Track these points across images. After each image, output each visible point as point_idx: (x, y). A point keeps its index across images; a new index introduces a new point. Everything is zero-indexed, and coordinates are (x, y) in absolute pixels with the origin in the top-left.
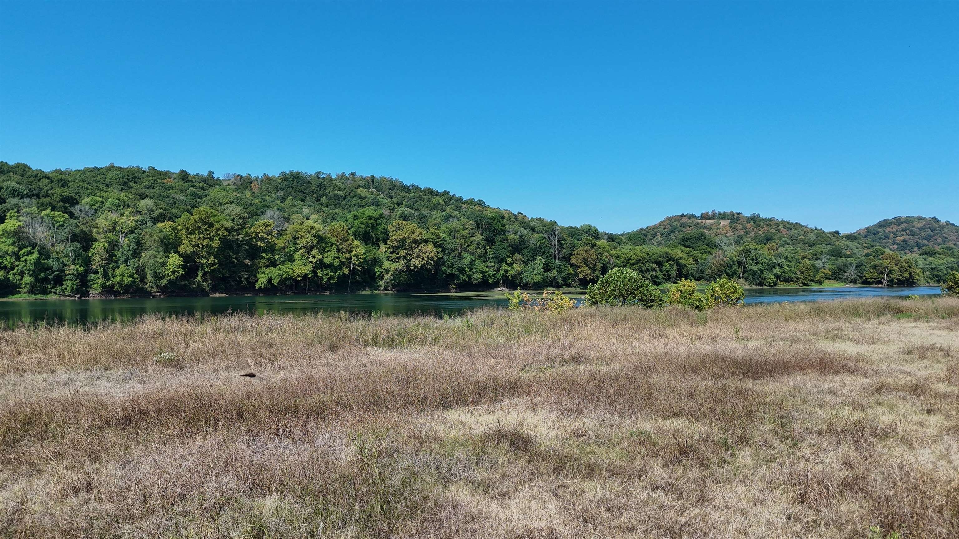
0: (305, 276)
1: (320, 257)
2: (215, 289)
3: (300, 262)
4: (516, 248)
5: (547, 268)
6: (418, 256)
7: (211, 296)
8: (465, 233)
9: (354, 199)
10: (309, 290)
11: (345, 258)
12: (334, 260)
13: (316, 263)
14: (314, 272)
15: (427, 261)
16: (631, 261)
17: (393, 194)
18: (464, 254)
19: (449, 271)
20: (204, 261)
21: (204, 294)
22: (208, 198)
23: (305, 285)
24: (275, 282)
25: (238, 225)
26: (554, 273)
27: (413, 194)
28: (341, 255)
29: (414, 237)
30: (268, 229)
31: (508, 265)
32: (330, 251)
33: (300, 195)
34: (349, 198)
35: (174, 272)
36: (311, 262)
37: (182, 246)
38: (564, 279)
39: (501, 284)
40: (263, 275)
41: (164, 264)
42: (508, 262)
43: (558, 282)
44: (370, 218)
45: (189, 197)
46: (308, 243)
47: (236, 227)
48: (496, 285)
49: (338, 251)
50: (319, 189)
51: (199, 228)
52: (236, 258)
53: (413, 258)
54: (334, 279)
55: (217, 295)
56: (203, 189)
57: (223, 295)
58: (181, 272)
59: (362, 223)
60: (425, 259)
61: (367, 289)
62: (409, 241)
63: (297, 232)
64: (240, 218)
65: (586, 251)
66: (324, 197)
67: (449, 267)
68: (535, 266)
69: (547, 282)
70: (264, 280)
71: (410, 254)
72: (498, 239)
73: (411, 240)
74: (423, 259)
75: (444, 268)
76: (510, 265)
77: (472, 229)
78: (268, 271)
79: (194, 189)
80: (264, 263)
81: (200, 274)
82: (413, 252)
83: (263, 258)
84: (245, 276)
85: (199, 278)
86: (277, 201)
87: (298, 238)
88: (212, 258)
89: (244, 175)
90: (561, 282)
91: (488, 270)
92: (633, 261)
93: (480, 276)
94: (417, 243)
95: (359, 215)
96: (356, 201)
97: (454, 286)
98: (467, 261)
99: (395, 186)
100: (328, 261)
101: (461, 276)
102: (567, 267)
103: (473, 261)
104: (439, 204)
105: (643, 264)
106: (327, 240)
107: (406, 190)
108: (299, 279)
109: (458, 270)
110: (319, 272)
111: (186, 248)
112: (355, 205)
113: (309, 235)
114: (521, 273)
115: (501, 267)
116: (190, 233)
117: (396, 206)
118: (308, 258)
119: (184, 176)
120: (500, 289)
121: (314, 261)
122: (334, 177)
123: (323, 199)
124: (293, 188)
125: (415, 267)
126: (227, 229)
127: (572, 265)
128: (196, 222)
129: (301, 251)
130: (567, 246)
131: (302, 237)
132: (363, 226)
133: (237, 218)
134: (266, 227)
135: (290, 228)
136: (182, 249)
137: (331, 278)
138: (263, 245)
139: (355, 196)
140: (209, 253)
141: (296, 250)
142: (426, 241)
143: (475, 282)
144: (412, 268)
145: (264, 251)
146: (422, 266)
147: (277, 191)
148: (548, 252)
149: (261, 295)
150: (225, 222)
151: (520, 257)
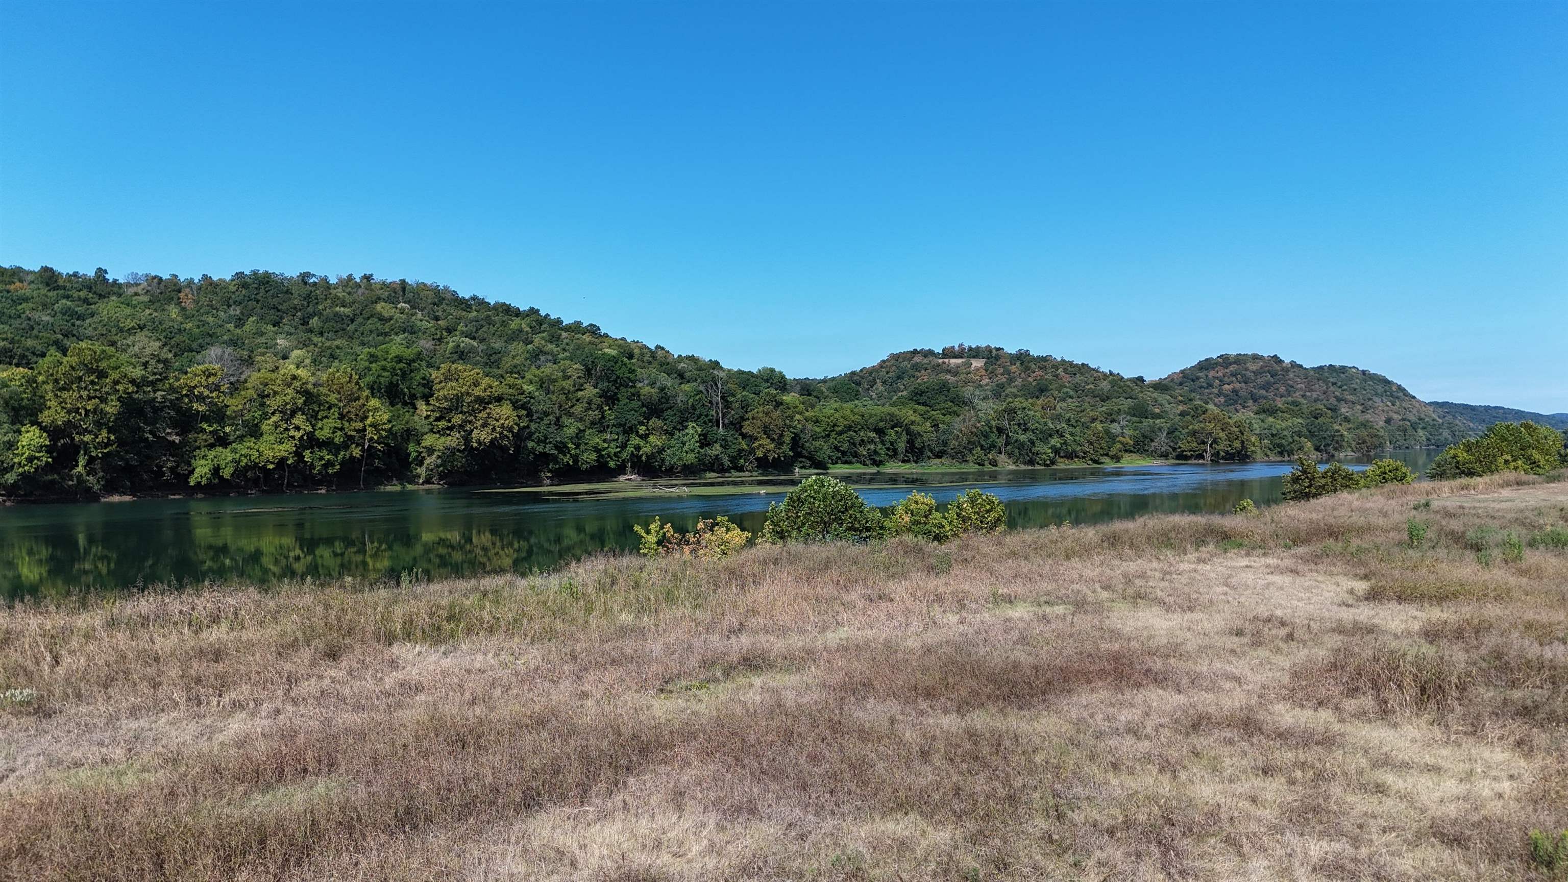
0: (282, 462)
1: (310, 429)
2: (111, 487)
3: (272, 438)
4: (654, 409)
5: (705, 441)
6: (485, 425)
7: (103, 500)
8: (567, 384)
9: (370, 321)
10: (290, 485)
11: (355, 430)
12: (334, 433)
13: (301, 438)
14: (298, 454)
15: (501, 433)
16: (836, 428)
17: (440, 314)
18: (566, 420)
19: (540, 449)
20: (87, 438)
21: (91, 496)
22: (96, 319)
23: (282, 477)
24: (227, 473)
25: (155, 374)
26: (716, 449)
27: (475, 313)
28: (346, 424)
29: (477, 392)
30: (211, 380)
31: (641, 437)
32: (326, 417)
33: (272, 315)
34: (360, 320)
35: (30, 459)
36: (293, 437)
37: (46, 413)
38: (733, 459)
39: (629, 469)
40: (203, 462)
41: (11, 446)
42: (641, 432)
43: (722, 464)
44: (399, 359)
45: (59, 316)
46: (287, 404)
47: (151, 378)
48: (621, 470)
49: (342, 417)
50: (305, 303)
51: (80, 379)
52: (151, 432)
53: (476, 428)
54: (333, 465)
55: (116, 498)
56: (86, 301)
57: (127, 498)
58: (45, 459)
59: (384, 369)
60: (498, 429)
61: (395, 482)
62: (468, 399)
63: (266, 385)
64: (159, 361)
65: (767, 414)
66: (316, 318)
67: (539, 442)
68: (685, 439)
69: (704, 464)
70: (206, 470)
71: (470, 422)
72: (624, 393)
73: (473, 398)
74: (494, 429)
75: (530, 444)
76: (645, 437)
77: (579, 377)
78: (212, 454)
79: (69, 303)
80: (206, 440)
81: (82, 462)
82: (476, 417)
83: (203, 430)
84: (169, 465)
85: (80, 469)
86: (228, 325)
87: (268, 396)
88: (104, 433)
89: (165, 276)
90: (726, 462)
91: (606, 445)
92: (840, 429)
93: (594, 456)
94: (483, 402)
95: (379, 354)
96: (371, 324)
97: (549, 475)
98: (570, 431)
99: (444, 299)
100: (323, 433)
101: (561, 456)
102: (736, 439)
103: (580, 431)
104: (521, 331)
105: (855, 432)
106: (322, 398)
107: (463, 306)
108: (271, 467)
109: (556, 447)
110: (307, 455)
111: (53, 414)
112: (371, 332)
113: (289, 391)
114: (661, 450)
115: (628, 440)
116: (63, 389)
117: (445, 334)
118: (287, 429)
119: (49, 277)
120: (626, 477)
121: (298, 435)
122: (333, 280)
123: (314, 322)
124: (258, 302)
125: (479, 443)
126: (133, 382)
127: (744, 436)
128: (73, 368)
129: (274, 419)
130: (737, 405)
131: (275, 393)
132: (386, 374)
133: (153, 362)
134: (208, 377)
135: (254, 378)
136: (45, 417)
137: (329, 464)
138: (202, 408)
139: (372, 316)
140: (99, 425)
141: (265, 416)
142: (499, 399)
143: (585, 466)
144: (475, 445)
145: (205, 418)
146: (492, 442)
147: (229, 306)
148: (707, 416)
149: (200, 496)
150: (130, 368)
151: (660, 423)
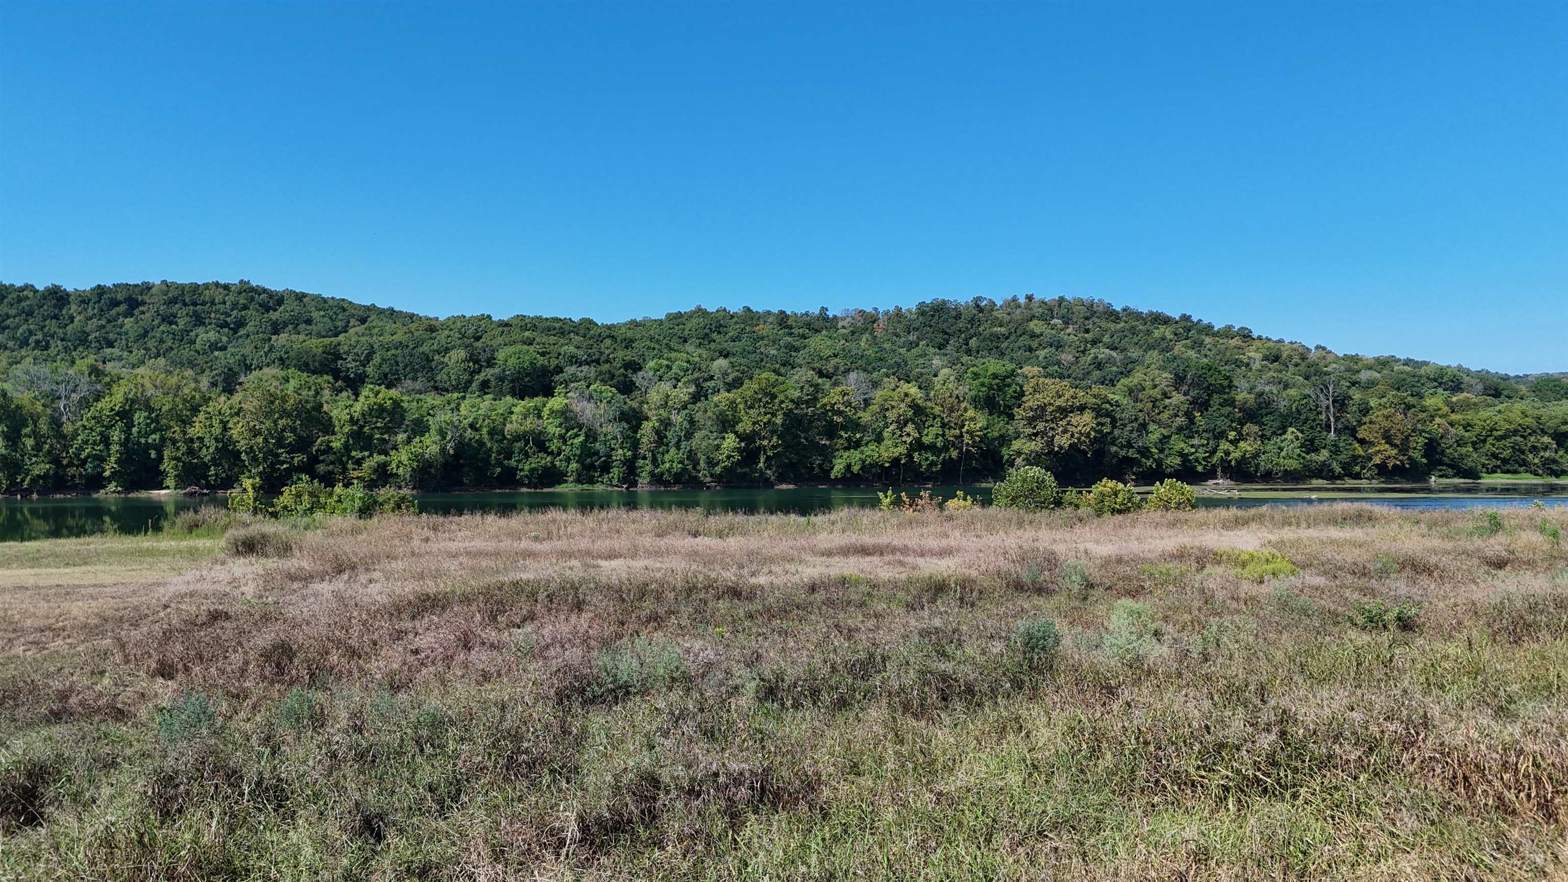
0: (895, 461)
1: (917, 435)
2: (782, 479)
3: (890, 442)
4: (1252, 415)
5: (1310, 446)
6: (1065, 431)
7: (776, 487)
8: (1156, 393)
10: (904, 480)
11: (955, 436)
12: (936, 438)
13: (911, 443)
14: (910, 456)
15: (1079, 439)
18: (1152, 427)
19: (1123, 453)
20: (765, 443)
21: (768, 484)
23: (898, 474)
24: (856, 469)
25: (808, 395)
26: (1324, 455)
28: (947, 431)
29: (1060, 402)
30: (846, 398)
31: (1231, 442)
32: (932, 426)
34: (1012, 338)
35: (728, 457)
36: (905, 442)
37: (740, 425)
38: (1345, 466)
39: (1219, 473)
40: (840, 461)
41: (718, 447)
42: (1230, 437)
43: (1332, 471)
44: (995, 376)
45: (783, 350)
46: (900, 416)
47: (806, 398)
48: (1210, 474)
49: (944, 425)
50: (969, 326)
51: (760, 400)
52: (805, 438)
53: (1058, 434)
54: (936, 465)
55: (784, 487)
56: (804, 337)
57: (791, 487)
58: (738, 457)
59: (983, 385)
60: (1076, 435)
61: (990, 480)
62: (1050, 409)
63: (886, 400)
64: (811, 386)
66: (975, 339)
67: (1122, 447)
68: (1282, 445)
69: (1310, 471)
70: (842, 466)
71: (1053, 429)
72: (1216, 399)
73: (1054, 408)
74: (1072, 436)
75: (1114, 449)
76: (1235, 442)
77: (1167, 386)
78: (846, 454)
80: (842, 444)
81: (762, 460)
82: (1057, 425)
83: (841, 437)
84: (818, 462)
85: (761, 465)
87: (887, 409)
88: (775, 439)
90: (1338, 470)
93: (1178, 460)
94: (1064, 411)
97: (1133, 477)
98: (1155, 437)
99: (1095, 312)
100: (926, 440)
101: (1144, 460)
102: (1350, 444)
103: (1165, 437)
104: (1164, 338)
106: (928, 410)
107: (1113, 318)
108: (887, 465)
109: (1139, 452)
110: (916, 455)
111: (745, 426)
112: (1020, 348)
113: (903, 405)
114: (1256, 455)
115: (1218, 446)
116: (750, 407)
117: (1089, 346)
118: (901, 436)
119: (783, 319)
120: (1215, 481)
121: (909, 440)
122: (999, 303)
123: (973, 342)
124: (931, 326)
125: (1061, 447)
126: (792, 401)
127: (1362, 442)
128: (756, 393)
129: (892, 427)
131: (893, 407)
133: (806, 386)
134: (844, 396)
135: (878, 395)
136: (740, 428)
137: (933, 464)
138: (840, 420)
139: (1024, 334)
140: (773, 432)
141: (886, 426)
144: (1056, 449)
145: (844, 428)
146: (1070, 445)
149: (840, 486)
150: (792, 392)
151: (1255, 428)
